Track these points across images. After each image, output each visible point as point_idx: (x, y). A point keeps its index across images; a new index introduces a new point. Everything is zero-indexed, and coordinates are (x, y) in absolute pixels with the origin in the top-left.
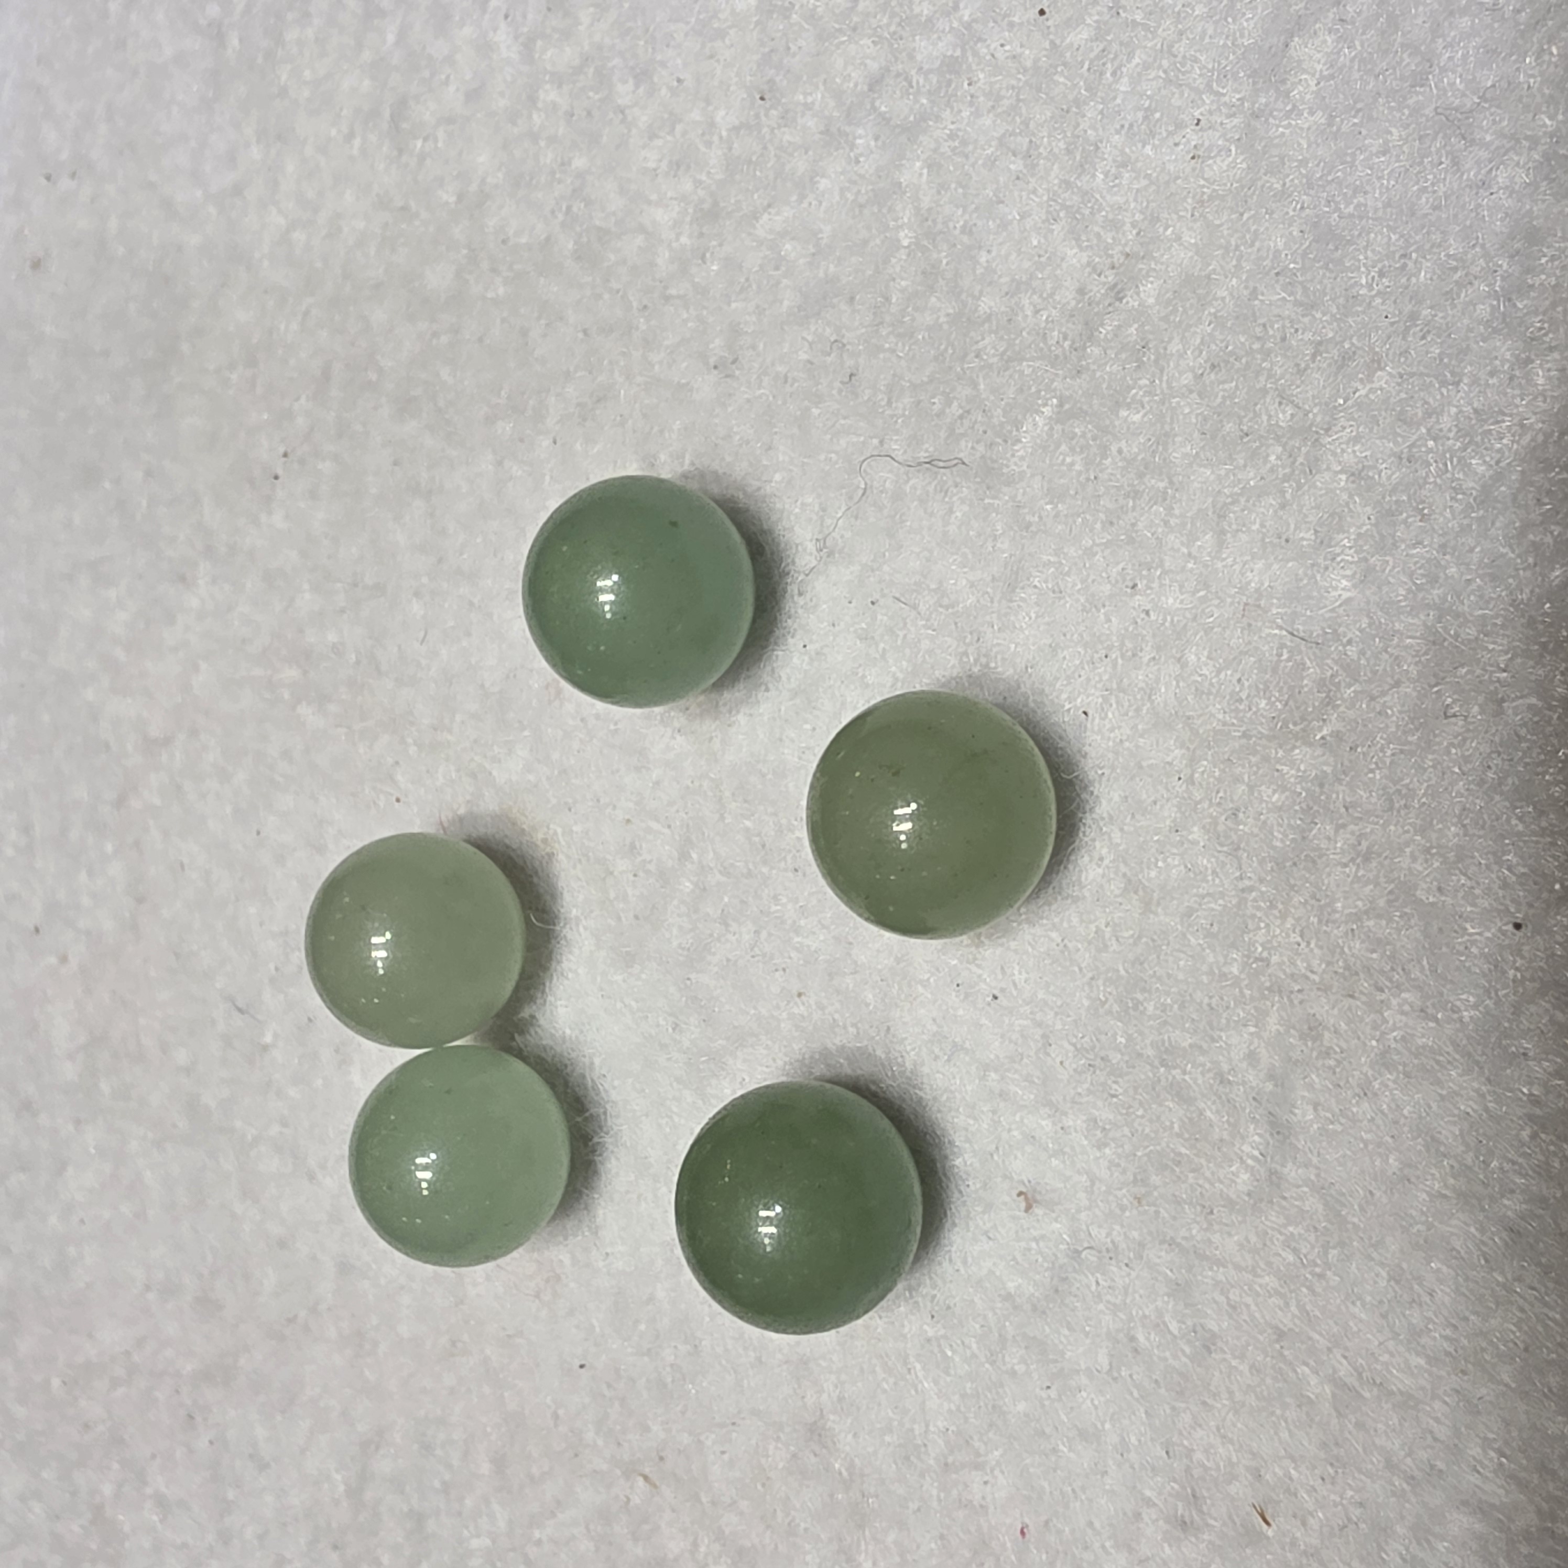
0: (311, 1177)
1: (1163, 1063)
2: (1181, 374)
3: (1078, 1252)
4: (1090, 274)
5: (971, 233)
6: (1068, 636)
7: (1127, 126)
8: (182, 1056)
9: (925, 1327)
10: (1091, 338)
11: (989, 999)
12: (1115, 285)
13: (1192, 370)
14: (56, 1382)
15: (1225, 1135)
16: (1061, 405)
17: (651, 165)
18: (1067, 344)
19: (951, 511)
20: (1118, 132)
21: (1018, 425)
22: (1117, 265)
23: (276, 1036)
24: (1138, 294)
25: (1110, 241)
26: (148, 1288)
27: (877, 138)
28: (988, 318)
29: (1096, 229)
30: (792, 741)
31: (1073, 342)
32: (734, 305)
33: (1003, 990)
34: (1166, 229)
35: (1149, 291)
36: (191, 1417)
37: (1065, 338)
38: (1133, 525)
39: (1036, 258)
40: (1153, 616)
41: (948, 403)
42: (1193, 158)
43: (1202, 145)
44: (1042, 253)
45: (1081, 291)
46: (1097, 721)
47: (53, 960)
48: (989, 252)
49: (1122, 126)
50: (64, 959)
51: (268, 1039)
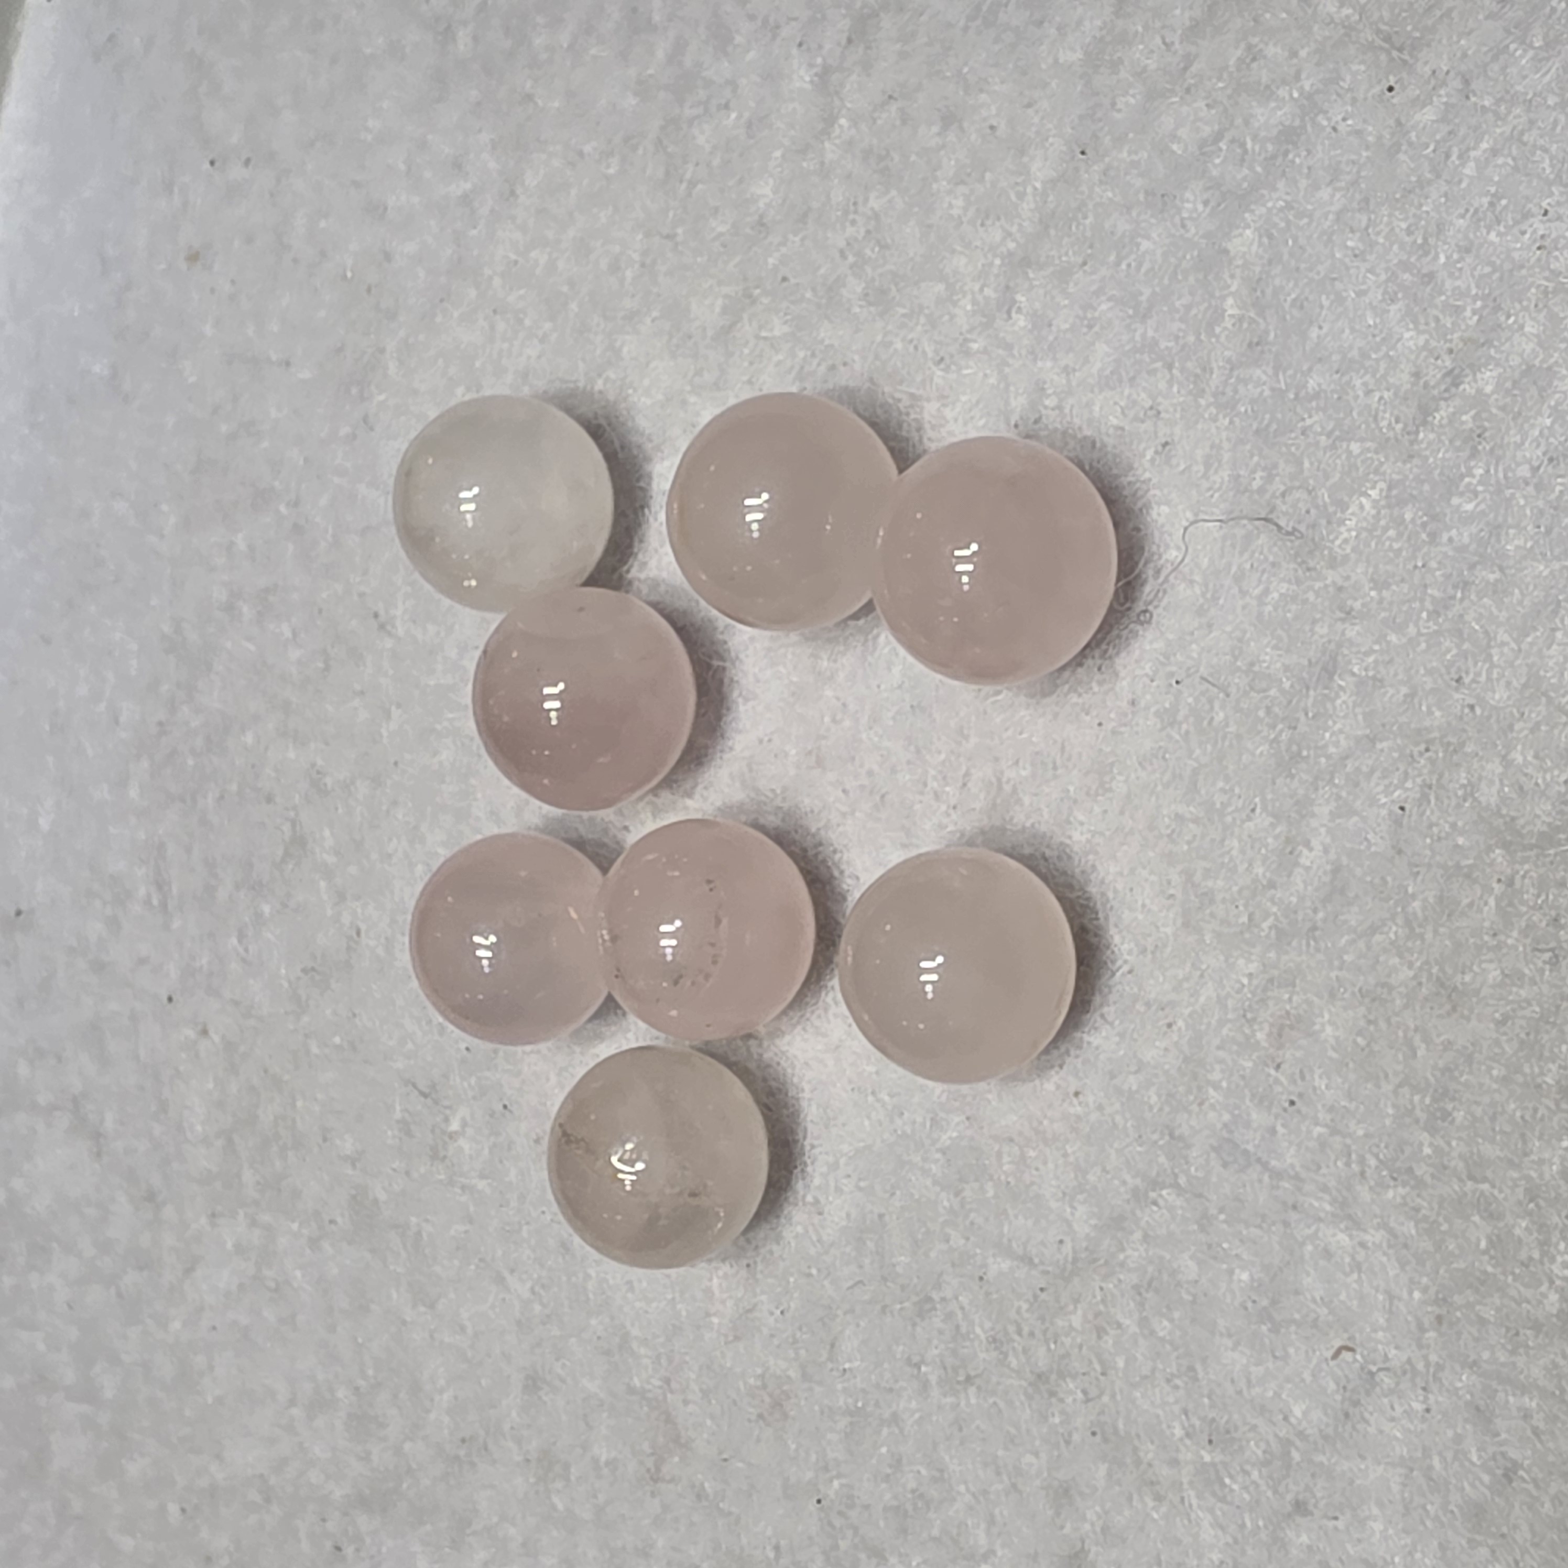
0: (500, 1280)
1: (1471, 1177)
2: (1518, 465)
3: (1372, 1374)
4: (1426, 358)
5: (1302, 307)
6: (1388, 727)
7: (1472, 210)
8: (348, 1145)
9: (1203, 1453)
10: (1425, 423)
11: (1287, 1105)
12: (1452, 371)
13: (1529, 462)
14: (173, 1509)
15: (1536, 1255)
16: (1390, 488)
17: (955, 212)
18: (1399, 427)
19: (1266, 592)
20: (1463, 216)
21: (1344, 506)
22: (1455, 350)
23: (464, 1124)
24: (1475, 381)
25: (1449, 325)
26: (292, 1402)
27: (1206, 203)
28: (1316, 396)
29: (1435, 312)
30: (1082, 824)
31: (1406, 425)
32: (1040, 364)
33: (1300, 1095)
34: (1508, 317)
35: (1488, 379)
36: (338, 1549)
37: (1397, 421)
38: (1461, 616)
39: (1370, 338)
40: (1478, 711)
41: (1270, 478)
42: (1539, 248)
43: (1549, 235)
44: (1377, 332)
45: (1417, 375)
46: (1414, 818)
47: (190, 1033)
48: (1320, 328)
49: (1467, 210)
50: (205, 1032)
51: (455, 1126)
